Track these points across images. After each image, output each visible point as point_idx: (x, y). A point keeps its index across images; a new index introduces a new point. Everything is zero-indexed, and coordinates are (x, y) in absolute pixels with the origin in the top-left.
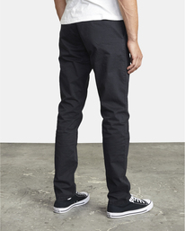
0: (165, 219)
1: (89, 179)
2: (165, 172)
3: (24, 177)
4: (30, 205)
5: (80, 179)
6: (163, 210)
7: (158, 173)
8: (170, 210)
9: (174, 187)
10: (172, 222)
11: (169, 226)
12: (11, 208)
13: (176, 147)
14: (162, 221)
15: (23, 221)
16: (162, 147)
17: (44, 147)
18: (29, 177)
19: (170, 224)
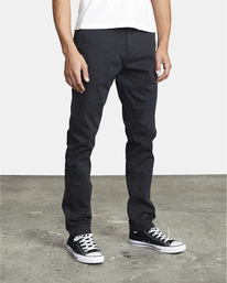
0: (199, 266)
1: (109, 218)
2: (199, 210)
3: (31, 216)
4: (39, 249)
5: (98, 218)
6: (197, 255)
7: (191, 211)
8: (205, 255)
9: (210, 228)
10: (208, 270)
11: (203, 274)
12: (16, 253)
13: (212, 180)
14: (195, 267)
15: (30, 268)
16: (196, 180)
17: (55, 180)
18: (37, 216)
19: (205, 271)
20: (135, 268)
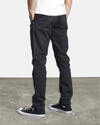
0: (76, 117)
2: (76, 93)
3: (2, 95)
4: (6, 110)
6: (75, 113)
8: (79, 113)
9: (81, 101)
10: (80, 119)
11: (78, 121)
13: (82, 80)
15: (2, 118)
17: (13, 80)
18: (5, 95)
19: (79, 120)
20: (48, 118)
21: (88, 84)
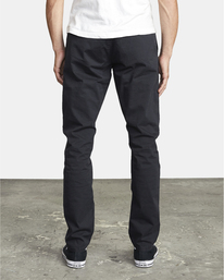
0: (187, 270)
2: (188, 214)
3: (18, 220)
4: (26, 254)
6: (185, 259)
7: (179, 215)
8: (194, 259)
9: (198, 232)
10: (196, 274)
12: (4, 257)
13: (201, 184)
14: (184, 272)
15: (17, 273)
16: (184, 184)
17: (43, 184)
18: (25, 220)
19: (193, 276)
20: (124, 273)
21: (214, 194)
